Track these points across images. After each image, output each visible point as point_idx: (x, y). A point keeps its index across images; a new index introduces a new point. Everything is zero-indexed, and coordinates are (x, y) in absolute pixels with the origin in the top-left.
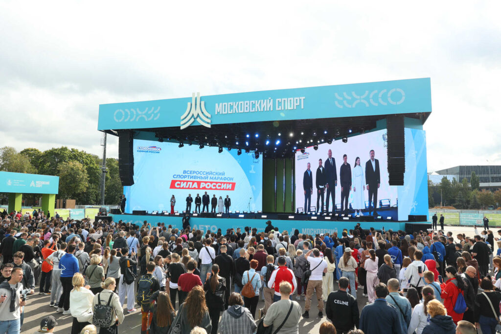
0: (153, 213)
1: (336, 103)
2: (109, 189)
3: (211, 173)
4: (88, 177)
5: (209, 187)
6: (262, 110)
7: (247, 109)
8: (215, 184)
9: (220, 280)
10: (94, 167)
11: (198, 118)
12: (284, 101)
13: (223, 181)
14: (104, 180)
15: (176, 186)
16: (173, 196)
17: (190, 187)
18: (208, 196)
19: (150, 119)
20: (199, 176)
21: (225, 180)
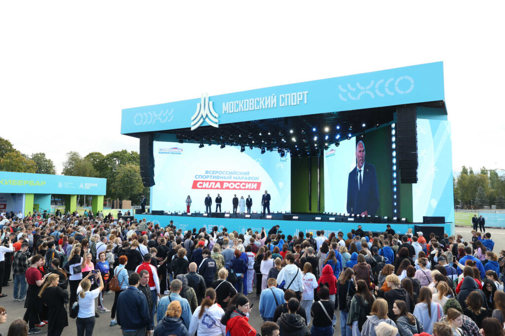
1: (340, 96)
3: (235, 173)
5: (232, 187)
7: (251, 107)
11: (207, 118)
12: (288, 96)
13: (248, 181)
15: (198, 186)
17: (213, 187)
20: (222, 177)
21: (249, 179)
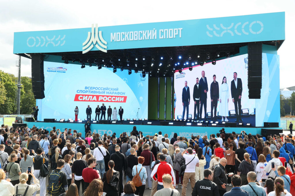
0: (61, 121)
1: (208, 33)
2: (24, 101)
3: (108, 89)
4: (6, 92)
5: (106, 100)
6: (148, 39)
7: (136, 38)
8: (110, 97)
9: (114, 173)
10: (11, 84)
11: (97, 44)
12: (166, 31)
13: (117, 95)
14: (20, 94)
15: (79, 99)
16: (77, 107)
17: (91, 100)
18: (105, 107)
19: (57, 45)
20: (98, 92)
21: (118, 94)
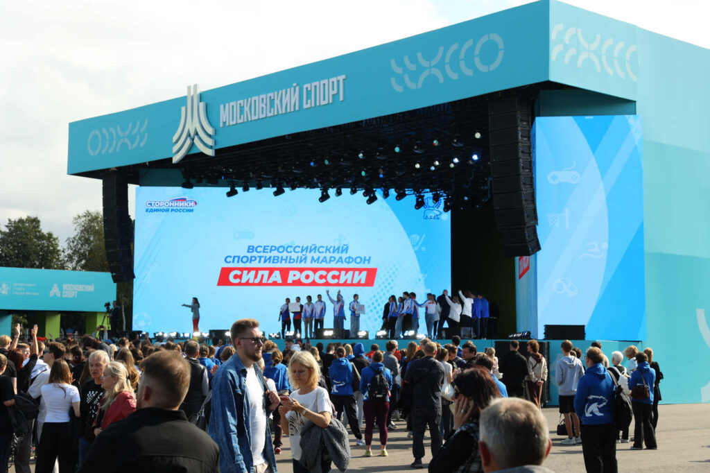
5: (309, 281)
8: (324, 273)
13: (345, 266)
15: (232, 280)
17: (266, 281)
20: (284, 258)
21: (349, 263)
